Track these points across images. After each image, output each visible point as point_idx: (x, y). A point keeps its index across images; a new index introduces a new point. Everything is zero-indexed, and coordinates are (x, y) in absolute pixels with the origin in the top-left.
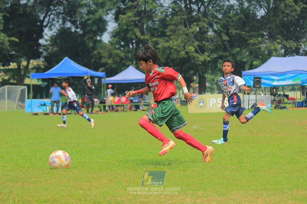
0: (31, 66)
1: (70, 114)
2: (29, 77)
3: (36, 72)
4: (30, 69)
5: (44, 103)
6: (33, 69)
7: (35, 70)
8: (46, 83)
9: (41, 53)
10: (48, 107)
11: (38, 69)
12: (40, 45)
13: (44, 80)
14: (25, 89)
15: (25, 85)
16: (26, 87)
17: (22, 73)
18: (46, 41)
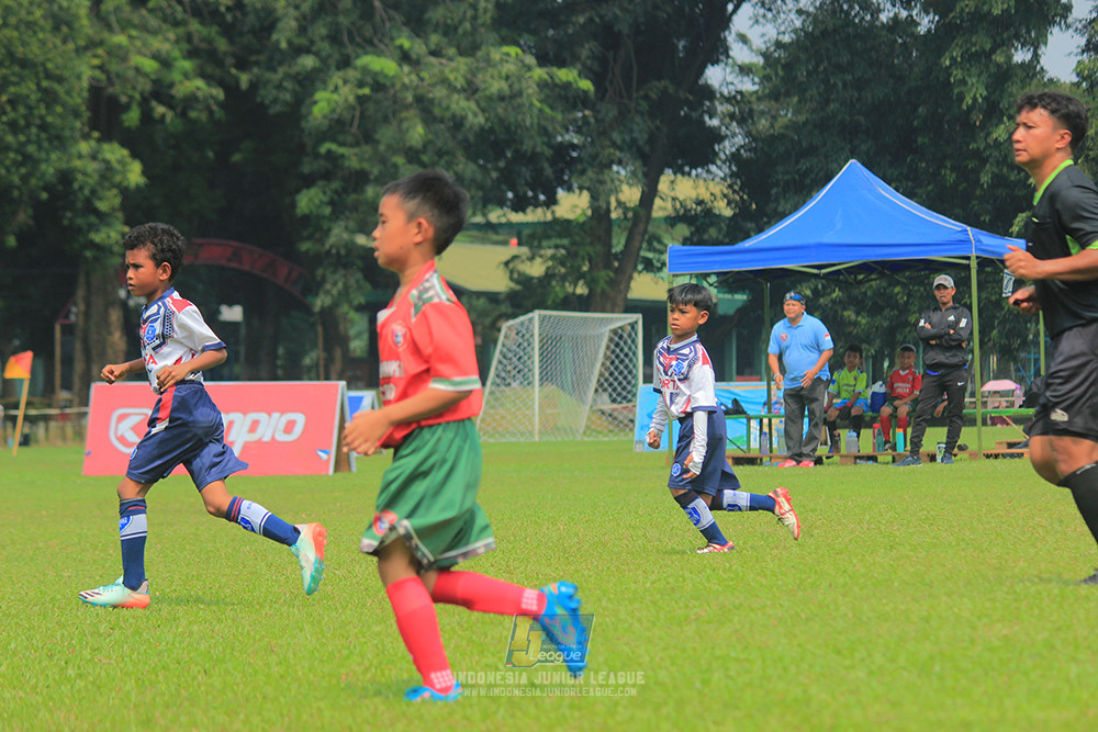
0: (660, 208)
1: (873, 458)
2: (649, 266)
3: (686, 241)
4: (659, 219)
5: (735, 402)
6: (672, 221)
7: (683, 230)
8: (741, 297)
9: (716, 137)
10: (754, 424)
11: (698, 224)
12: (708, 93)
13: (730, 281)
14: (633, 326)
15: (631, 307)
16: (638, 317)
17: (618, 244)
18: (745, 70)
